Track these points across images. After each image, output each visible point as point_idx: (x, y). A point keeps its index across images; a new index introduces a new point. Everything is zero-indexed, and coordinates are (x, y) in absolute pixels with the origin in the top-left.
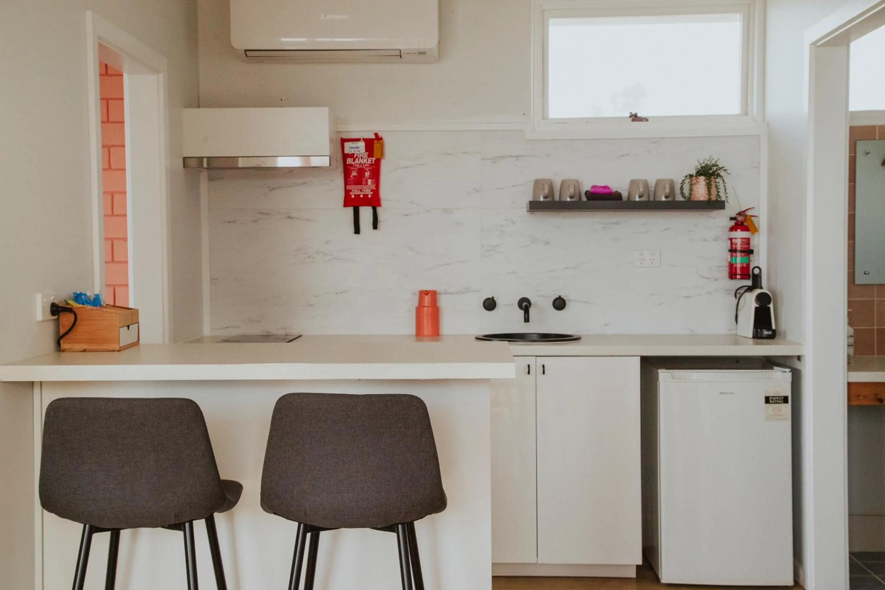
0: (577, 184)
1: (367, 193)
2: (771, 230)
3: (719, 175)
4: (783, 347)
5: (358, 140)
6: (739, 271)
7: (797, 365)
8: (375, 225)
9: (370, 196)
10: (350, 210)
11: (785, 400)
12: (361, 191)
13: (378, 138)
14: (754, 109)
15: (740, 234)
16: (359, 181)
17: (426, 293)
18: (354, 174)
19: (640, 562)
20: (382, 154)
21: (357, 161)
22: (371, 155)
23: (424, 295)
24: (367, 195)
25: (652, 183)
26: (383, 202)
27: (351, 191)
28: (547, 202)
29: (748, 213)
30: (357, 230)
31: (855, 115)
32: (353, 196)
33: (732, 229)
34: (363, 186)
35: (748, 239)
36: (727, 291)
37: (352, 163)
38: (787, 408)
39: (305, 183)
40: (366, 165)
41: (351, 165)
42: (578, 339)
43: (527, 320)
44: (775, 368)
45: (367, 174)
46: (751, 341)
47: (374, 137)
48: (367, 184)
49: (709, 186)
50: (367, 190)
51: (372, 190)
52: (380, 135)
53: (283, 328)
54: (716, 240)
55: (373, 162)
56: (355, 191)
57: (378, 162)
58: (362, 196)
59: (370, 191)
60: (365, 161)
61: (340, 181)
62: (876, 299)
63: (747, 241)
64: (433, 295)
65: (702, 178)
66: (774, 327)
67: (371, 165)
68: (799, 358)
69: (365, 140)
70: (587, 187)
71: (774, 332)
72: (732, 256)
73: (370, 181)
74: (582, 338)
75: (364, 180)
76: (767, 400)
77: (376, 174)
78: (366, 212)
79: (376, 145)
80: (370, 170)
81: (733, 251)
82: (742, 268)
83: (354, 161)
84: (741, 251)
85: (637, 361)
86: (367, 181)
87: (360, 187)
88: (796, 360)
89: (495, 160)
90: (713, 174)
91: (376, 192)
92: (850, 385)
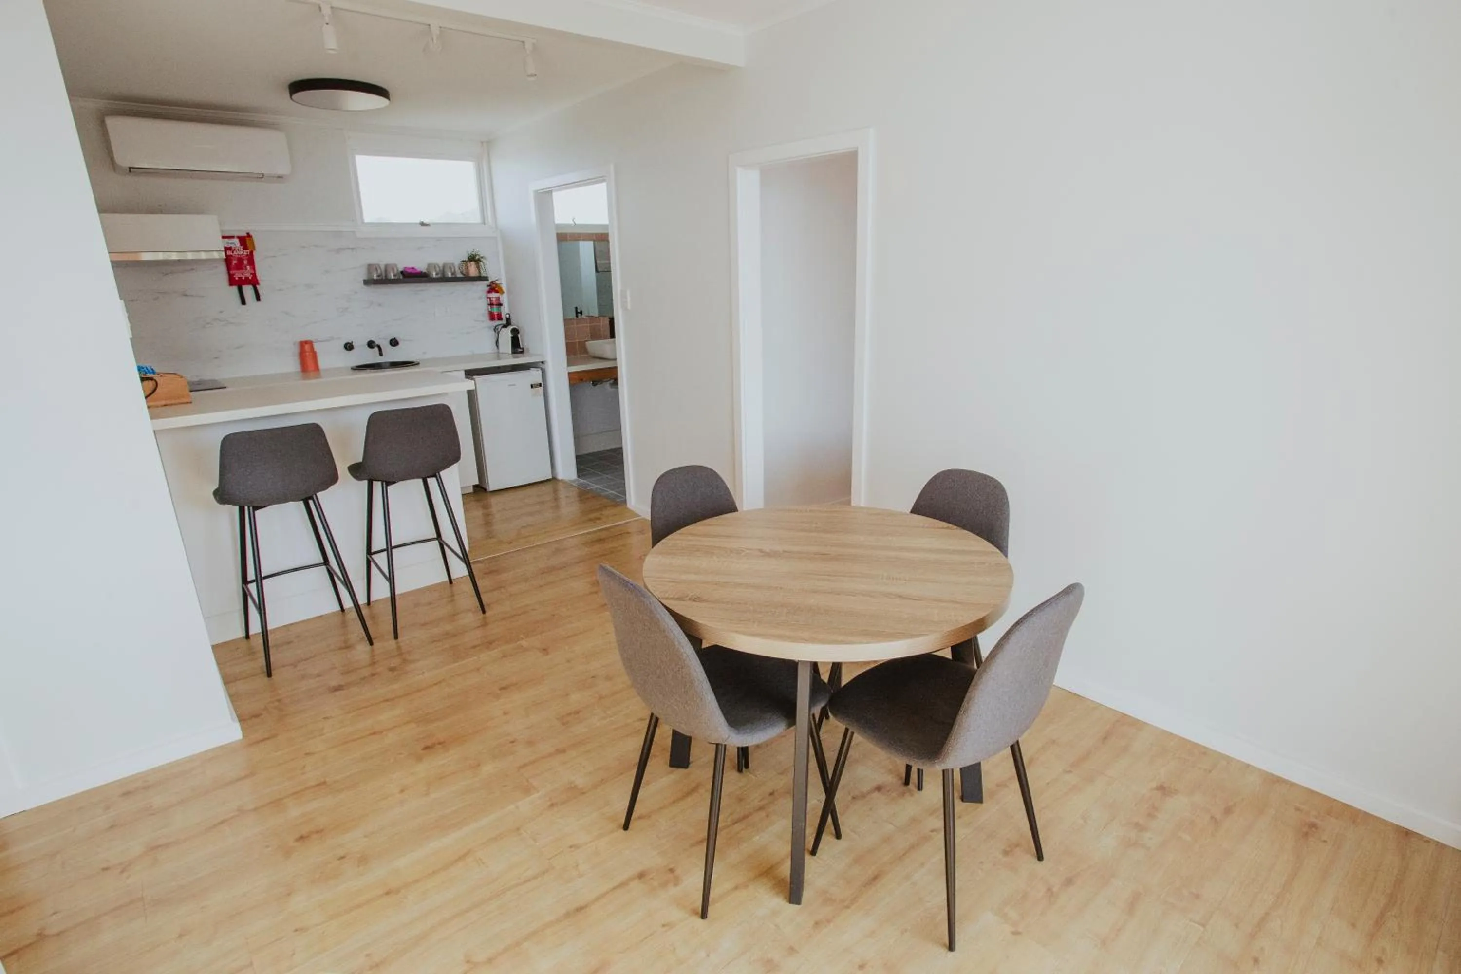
0: (394, 267)
1: (248, 276)
2: (510, 292)
3: (481, 261)
4: (527, 358)
5: (233, 237)
6: (496, 316)
7: (542, 366)
8: (258, 298)
9: (250, 278)
10: (235, 289)
11: (540, 385)
12: (243, 274)
13: (249, 235)
14: (490, 219)
15: (494, 295)
16: (240, 266)
17: (306, 342)
18: (235, 262)
19: (477, 482)
20: (254, 248)
21: (235, 253)
22: (245, 248)
23: (304, 344)
24: (248, 277)
25: (441, 265)
26: (260, 282)
27: (234, 275)
28: (379, 279)
29: (497, 282)
30: (243, 302)
31: (558, 226)
32: (237, 278)
33: (489, 292)
34: (243, 270)
35: (499, 298)
36: (490, 328)
37: (231, 254)
38: (541, 389)
39: (193, 269)
40: (243, 255)
41: (231, 256)
42: (418, 364)
43: (381, 354)
44: (532, 369)
45: (245, 262)
46: (511, 355)
47: (245, 235)
48: (246, 269)
49: (478, 267)
50: (247, 273)
51: (251, 274)
52: (251, 233)
53: (197, 376)
54: (480, 298)
55: (249, 253)
56: (237, 275)
57: (252, 253)
58: (244, 278)
59: (250, 274)
60: (242, 253)
61: (223, 268)
62: (575, 326)
63: (498, 299)
64: (310, 343)
65: (473, 263)
66: (521, 346)
67: (247, 255)
68: (542, 362)
69: (238, 237)
70: (401, 269)
71: (523, 349)
72: (491, 308)
73: (248, 267)
74: (420, 362)
75: (243, 266)
76: (532, 386)
77: (251, 262)
78: (248, 290)
79: (248, 242)
80: (247, 259)
81: (491, 304)
82: (498, 314)
83: (233, 252)
84: (496, 305)
85: (463, 373)
86: (246, 267)
87: (241, 271)
88: (541, 364)
89: (338, 251)
90: (479, 260)
91: (254, 275)
92: (569, 373)
